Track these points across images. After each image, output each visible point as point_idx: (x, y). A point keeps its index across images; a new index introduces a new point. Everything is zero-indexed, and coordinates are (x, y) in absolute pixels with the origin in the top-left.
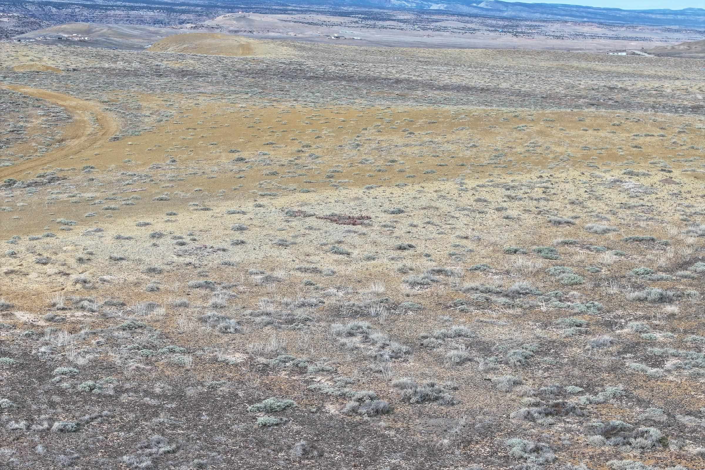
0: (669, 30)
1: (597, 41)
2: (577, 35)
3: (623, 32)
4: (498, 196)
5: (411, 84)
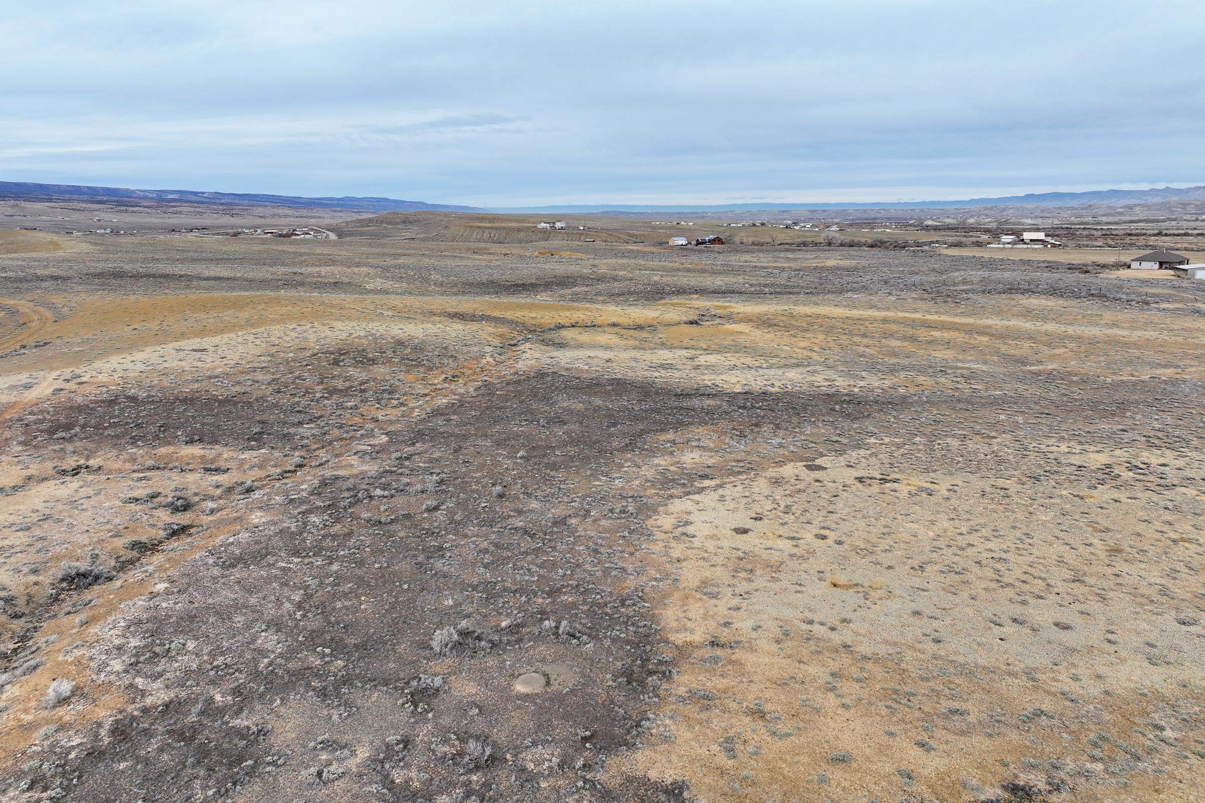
0: (335, 211)
1: (288, 219)
3: (304, 212)
4: (251, 337)
5: (189, 278)
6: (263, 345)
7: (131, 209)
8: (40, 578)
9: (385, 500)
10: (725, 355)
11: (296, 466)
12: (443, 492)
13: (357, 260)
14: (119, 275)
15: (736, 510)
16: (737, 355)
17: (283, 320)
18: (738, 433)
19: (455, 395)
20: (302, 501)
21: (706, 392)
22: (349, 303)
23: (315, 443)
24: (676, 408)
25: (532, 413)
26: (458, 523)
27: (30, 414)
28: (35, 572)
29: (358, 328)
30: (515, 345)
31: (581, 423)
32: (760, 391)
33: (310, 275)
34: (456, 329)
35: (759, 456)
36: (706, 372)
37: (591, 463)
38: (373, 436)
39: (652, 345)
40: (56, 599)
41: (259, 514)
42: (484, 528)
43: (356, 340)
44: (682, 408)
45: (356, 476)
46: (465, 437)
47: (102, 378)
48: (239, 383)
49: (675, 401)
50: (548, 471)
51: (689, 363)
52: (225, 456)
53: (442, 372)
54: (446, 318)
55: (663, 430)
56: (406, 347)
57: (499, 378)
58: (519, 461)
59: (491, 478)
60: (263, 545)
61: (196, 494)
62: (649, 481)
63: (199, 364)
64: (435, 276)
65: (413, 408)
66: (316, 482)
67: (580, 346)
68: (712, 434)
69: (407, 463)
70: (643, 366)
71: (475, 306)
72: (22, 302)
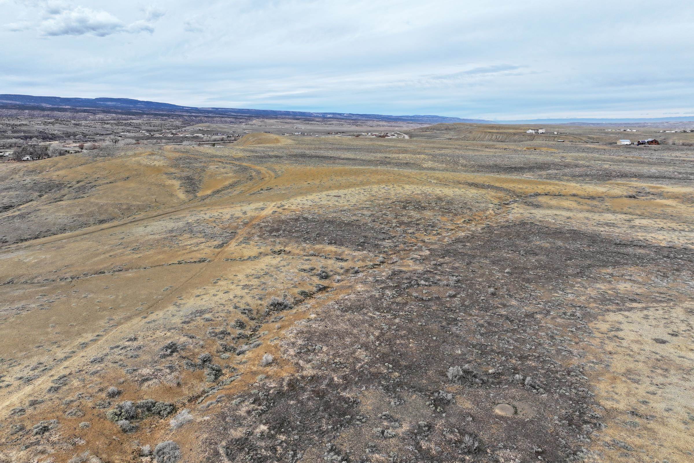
0: (409, 123)
1: (384, 127)
2: (378, 125)
3: (393, 124)
4: (362, 191)
5: (335, 158)
6: (368, 196)
7: (310, 122)
8: (263, 302)
9: (426, 287)
10: (656, 220)
11: (381, 262)
12: (459, 287)
13: (419, 150)
14: (303, 156)
15: (657, 326)
16: (665, 221)
17: (379, 182)
18: (662, 274)
19: (469, 231)
20: (383, 282)
21: (639, 244)
22: (413, 175)
23: (391, 251)
24: (615, 252)
25: (515, 246)
26: (467, 306)
27: (263, 222)
28: (261, 299)
29: (417, 189)
30: (507, 204)
31: (548, 256)
32: (682, 247)
33: (394, 158)
34: (472, 192)
35: (678, 292)
36: (639, 230)
37: (552, 282)
38: (422, 250)
39: (600, 210)
40: (268, 314)
41: (361, 286)
42: (482, 312)
43: (416, 196)
44: (619, 253)
45: (411, 272)
46: (474, 257)
47: (293, 207)
48: (355, 215)
49: (614, 248)
50: (524, 283)
51: (627, 223)
52: (346, 253)
53: (463, 217)
54: (467, 186)
55: (604, 266)
56: (443, 201)
57: (496, 223)
58: (506, 274)
59: (488, 283)
60: (362, 302)
61: (331, 271)
62: (592, 298)
63: (337, 203)
64: (462, 161)
65: (445, 237)
66: (390, 272)
67: (550, 207)
68: (641, 272)
69: (439, 268)
70: (593, 223)
71: (485, 179)
72: (263, 168)
